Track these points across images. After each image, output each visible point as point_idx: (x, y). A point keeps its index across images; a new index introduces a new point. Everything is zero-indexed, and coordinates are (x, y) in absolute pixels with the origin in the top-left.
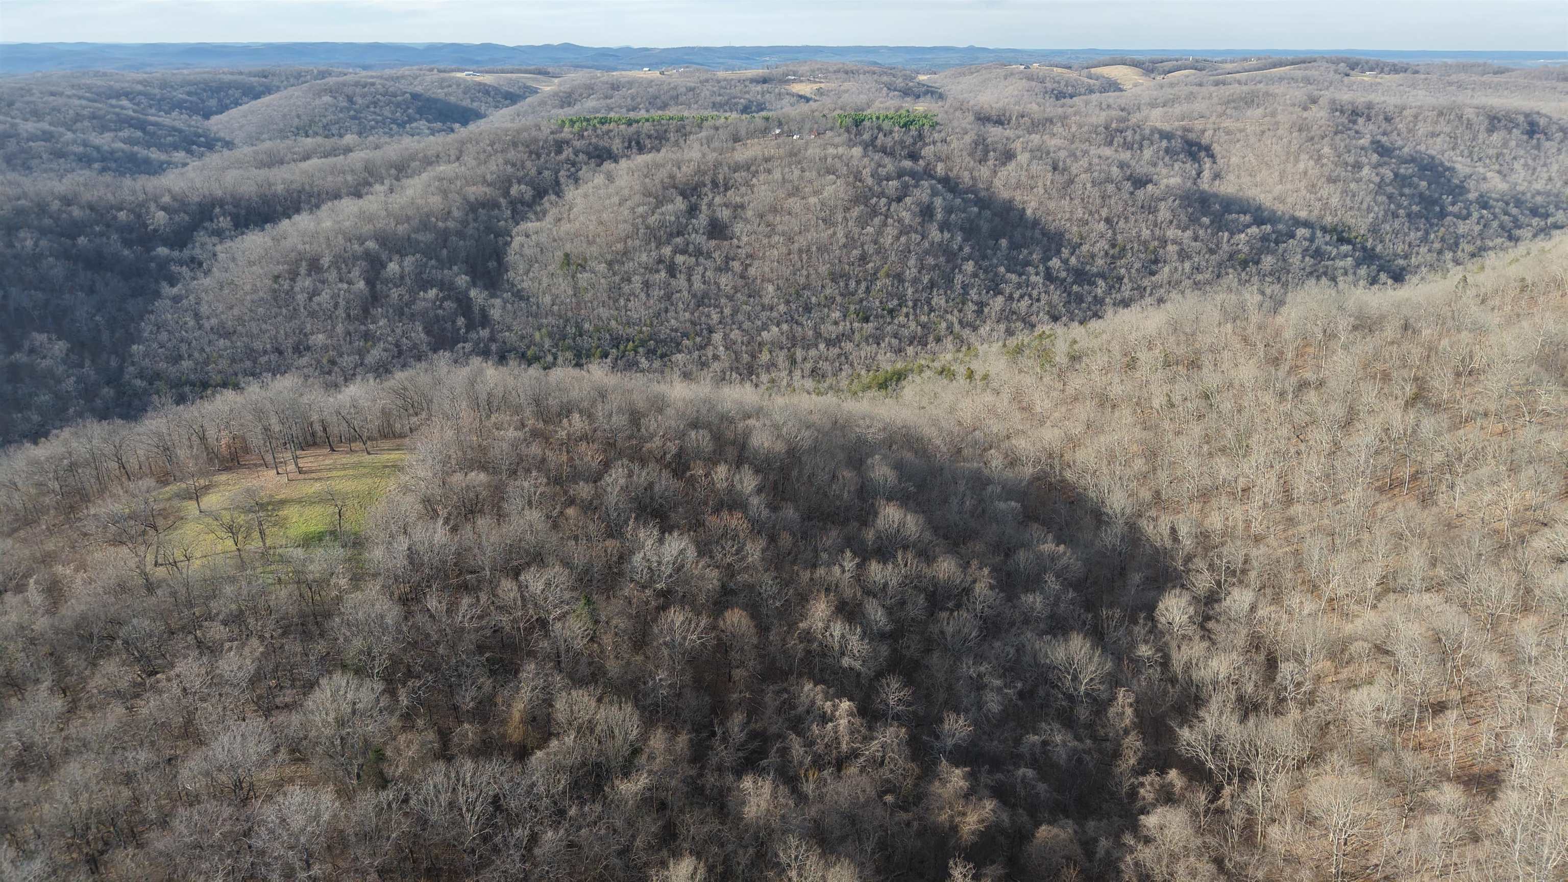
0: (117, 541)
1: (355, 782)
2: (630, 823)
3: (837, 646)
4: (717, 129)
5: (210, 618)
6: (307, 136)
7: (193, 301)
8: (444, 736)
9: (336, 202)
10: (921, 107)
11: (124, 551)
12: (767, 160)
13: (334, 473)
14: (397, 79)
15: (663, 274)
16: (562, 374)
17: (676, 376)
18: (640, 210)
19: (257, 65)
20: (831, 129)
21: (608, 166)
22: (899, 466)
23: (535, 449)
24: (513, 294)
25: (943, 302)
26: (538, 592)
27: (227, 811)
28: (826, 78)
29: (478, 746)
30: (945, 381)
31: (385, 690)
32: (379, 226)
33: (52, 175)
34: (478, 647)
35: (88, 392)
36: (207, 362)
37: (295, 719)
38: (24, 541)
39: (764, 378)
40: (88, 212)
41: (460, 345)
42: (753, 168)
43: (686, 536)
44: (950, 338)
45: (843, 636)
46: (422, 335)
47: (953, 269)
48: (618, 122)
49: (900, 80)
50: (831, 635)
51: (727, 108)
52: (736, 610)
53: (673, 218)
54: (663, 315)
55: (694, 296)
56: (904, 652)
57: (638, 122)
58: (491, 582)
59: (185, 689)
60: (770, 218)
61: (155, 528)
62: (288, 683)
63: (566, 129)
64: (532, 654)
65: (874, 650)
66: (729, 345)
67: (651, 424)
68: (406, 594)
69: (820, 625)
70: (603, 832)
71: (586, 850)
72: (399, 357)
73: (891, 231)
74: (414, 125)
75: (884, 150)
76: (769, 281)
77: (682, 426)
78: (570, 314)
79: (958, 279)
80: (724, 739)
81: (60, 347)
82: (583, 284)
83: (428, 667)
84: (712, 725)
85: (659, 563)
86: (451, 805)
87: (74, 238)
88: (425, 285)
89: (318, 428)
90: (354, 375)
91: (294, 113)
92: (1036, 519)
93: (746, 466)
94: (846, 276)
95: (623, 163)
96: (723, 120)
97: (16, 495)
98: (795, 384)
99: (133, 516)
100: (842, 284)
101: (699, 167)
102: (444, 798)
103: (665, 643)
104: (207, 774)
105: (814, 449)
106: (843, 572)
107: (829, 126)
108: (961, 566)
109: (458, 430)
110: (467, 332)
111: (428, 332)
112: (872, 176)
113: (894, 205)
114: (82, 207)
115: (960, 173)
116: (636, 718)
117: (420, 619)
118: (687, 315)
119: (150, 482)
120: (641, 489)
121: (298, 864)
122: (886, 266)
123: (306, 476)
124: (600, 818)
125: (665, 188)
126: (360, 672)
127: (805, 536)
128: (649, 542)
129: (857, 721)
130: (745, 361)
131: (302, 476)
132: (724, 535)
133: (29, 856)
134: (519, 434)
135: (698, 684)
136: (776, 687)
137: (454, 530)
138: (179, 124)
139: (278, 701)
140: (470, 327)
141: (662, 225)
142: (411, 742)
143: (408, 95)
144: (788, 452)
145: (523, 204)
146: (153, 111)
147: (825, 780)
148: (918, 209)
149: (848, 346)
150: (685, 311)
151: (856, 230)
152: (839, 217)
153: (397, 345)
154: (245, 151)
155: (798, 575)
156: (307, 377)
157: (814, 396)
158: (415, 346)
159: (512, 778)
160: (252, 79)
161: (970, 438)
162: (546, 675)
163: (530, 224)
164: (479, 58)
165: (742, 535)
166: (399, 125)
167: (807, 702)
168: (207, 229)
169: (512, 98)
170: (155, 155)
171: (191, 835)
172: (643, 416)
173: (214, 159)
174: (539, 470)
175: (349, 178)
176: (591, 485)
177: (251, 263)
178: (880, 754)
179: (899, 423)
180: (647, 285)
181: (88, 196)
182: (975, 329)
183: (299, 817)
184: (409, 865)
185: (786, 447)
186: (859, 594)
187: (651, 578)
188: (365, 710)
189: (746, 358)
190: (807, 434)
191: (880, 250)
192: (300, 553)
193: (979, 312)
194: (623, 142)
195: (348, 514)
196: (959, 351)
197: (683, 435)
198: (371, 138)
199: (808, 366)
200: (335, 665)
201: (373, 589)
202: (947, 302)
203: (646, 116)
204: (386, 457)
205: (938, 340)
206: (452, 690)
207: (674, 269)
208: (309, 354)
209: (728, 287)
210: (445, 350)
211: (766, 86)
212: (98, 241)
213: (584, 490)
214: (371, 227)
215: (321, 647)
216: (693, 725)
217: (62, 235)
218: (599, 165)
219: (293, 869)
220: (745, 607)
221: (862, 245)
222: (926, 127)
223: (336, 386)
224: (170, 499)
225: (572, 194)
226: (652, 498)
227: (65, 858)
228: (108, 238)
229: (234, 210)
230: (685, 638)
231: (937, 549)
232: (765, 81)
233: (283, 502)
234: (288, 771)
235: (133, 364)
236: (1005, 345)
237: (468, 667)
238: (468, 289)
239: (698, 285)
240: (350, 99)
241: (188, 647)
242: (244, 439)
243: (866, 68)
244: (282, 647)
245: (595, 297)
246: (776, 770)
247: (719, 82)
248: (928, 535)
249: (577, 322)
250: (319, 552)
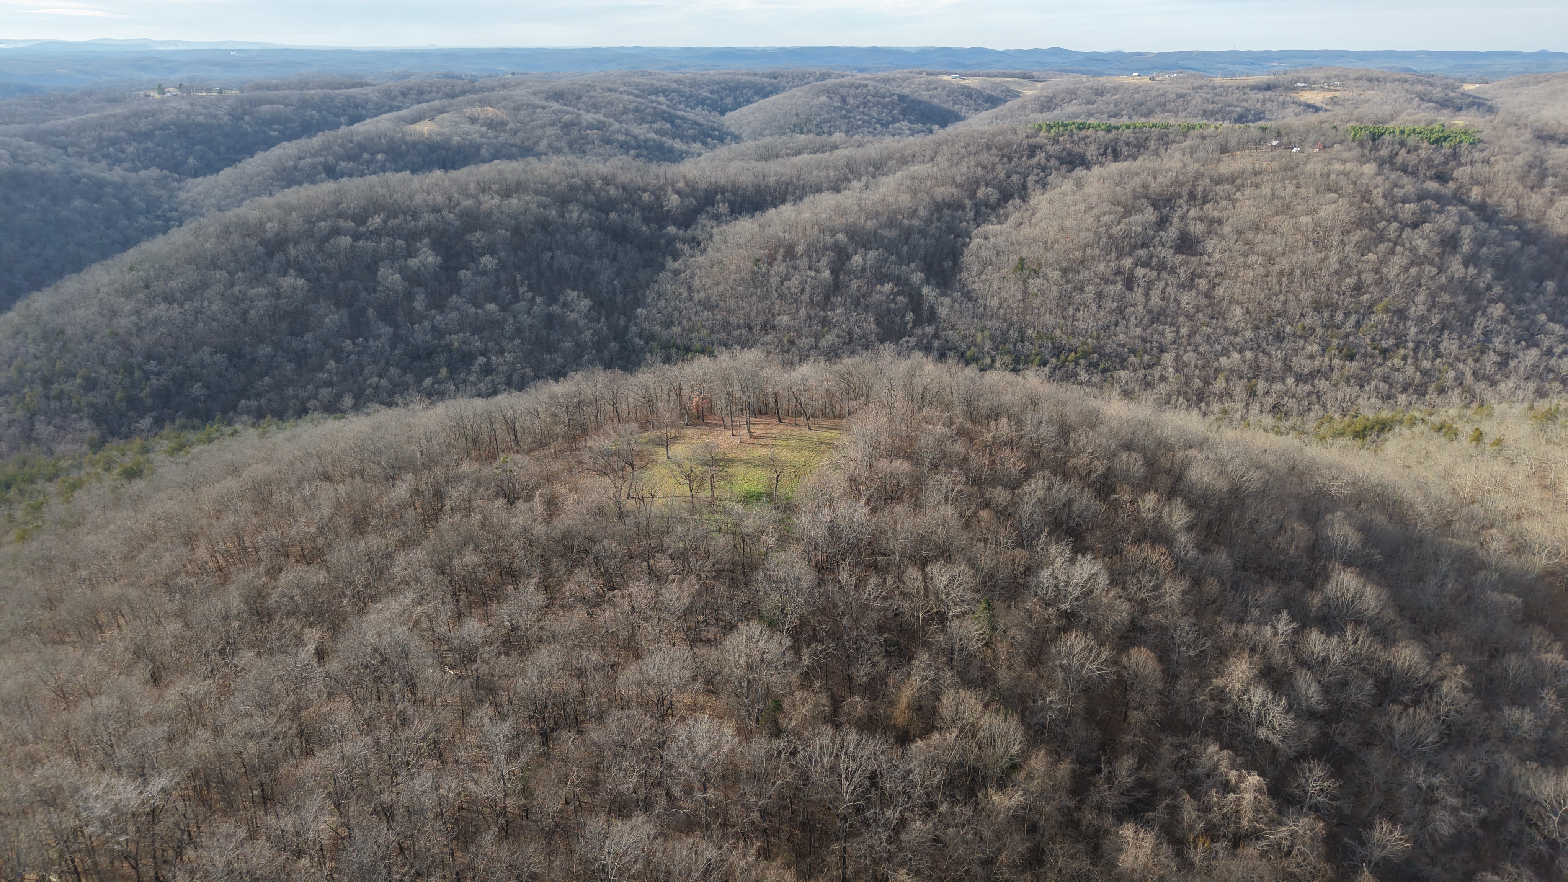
0: (603, 473)
1: (753, 724)
2: (998, 836)
3: (1254, 714)
4: (1204, 138)
5: (663, 551)
6: (802, 133)
7: (689, 275)
8: (836, 702)
9: (817, 195)
10: (1460, 121)
11: (607, 481)
12: (1256, 173)
13: (777, 442)
14: (886, 81)
15: (1119, 286)
16: (997, 377)
17: (1116, 393)
18: (1106, 219)
19: (768, 67)
20: (1341, 142)
21: (1080, 172)
22: (1365, 529)
23: (959, 448)
24: (962, 295)
25: (1454, 348)
26: (942, 586)
27: (649, 722)
28: (1343, 85)
29: (865, 720)
30: (1443, 440)
31: (791, 647)
32: (850, 220)
33: (599, 158)
34: (879, 626)
35: (600, 345)
36: (691, 330)
37: (714, 654)
38: (537, 459)
39: (1215, 407)
40: (621, 191)
41: (905, 339)
42: (1239, 182)
43: (1100, 561)
44: (1458, 391)
45: (1263, 704)
46: (873, 326)
47: (1474, 312)
48: (1096, 128)
49: (1439, 89)
50: (1249, 699)
51: (1219, 116)
52: (1143, 650)
53: (1139, 229)
54: (1112, 328)
55: (1150, 311)
56: (1337, 739)
57: (1118, 128)
58: (899, 567)
59: (633, 608)
60: (1250, 235)
61: (632, 465)
62: (713, 622)
63: (1041, 134)
64: (927, 645)
65: (1300, 727)
66: (1180, 367)
67: (1080, 439)
68: (823, 562)
69: (1238, 686)
70: (969, 836)
71: (950, 849)
72: (849, 344)
73: (1398, 261)
74: (897, 125)
75: (1404, 169)
76: (1238, 303)
77: (1113, 447)
78: (1015, 318)
79: (1480, 323)
80: (1109, 779)
81: (585, 304)
82: (1033, 289)
83: (831, 635)
84: (1098, 760)
85: (1067, 583)
86: (833, 769)
87: (607, 213)
88: (882, 279)
89: (771, 399)
90: (808, 356)
91: (794, 112)
92: (1542, 622)
93: (1179, 499)
94: (1333, 307)
95: (1096, 170)
96: (1212, 129)
97: (537, 421)
98: (1251, 418)
99: (617, 453)
100: (1326, 315)
101: (1177, 177)
102: (827, 761)
103: (1061, 666)
104: (639, 685)
105: (1263, 493)
106: (1276, 634)
107: (1338, 139)
108: (1427, 657)
109: (891, 419)
110: (913, 327)
111: (878, 323)
112: (1385, 197)
113: (1407, 232)
114: (617, 187)
115: (1503, 200)
116: (1019, 733)
117: (831, 588)
118: (1139, 331)
119: (634, 426)
120: (1060, 504)
121: (697, 785)
122: (1386, 300)
123: (755, 441)
124: (969, 822)
125: (1136, 198)
126: (772, 624)
127: (1235, 586)
128: (1060, 560)
129: (1266, 800)
130: (1196, 386)
131: (751, 441)
132: (1143, 567)
133: (503, 717)
134: (947, 431)
135: (1090, 714)
136: (1176, 740)
137: (873, 511)
138: (700, 119)
139: (703, 634)
140: (917, 322)
141: (1127, 235)
142: (806, 700)
143: (895, 97)
144: (1230, 492)
145: (987, 206)
146: (682, 106)
147: (1217, 853)
148: (1438, 238)
149: (1323, 384)
150: (1137, 326)
151: (1354, 256)
152: (1335, 240)
153: (849, 333)
154: (749, 145)
155: (1220, 627)
156: (769, 353)
157: (1271, 435)
158: (865, 336)
159: (892, 759)
160: (765, 80)
161: (1465, 510)
162: (937, 668)
163: (990, 227)
164: (967, 62)
165: (1162, 572)
166: (883, 125)
167: (1209, 765)
168: (708, 212)
169: (993, 101)
170: (678, 145)
171: (619, 734)
172: (1074, 430)
173: (723, 151)
174: (960, 468)
175: (832, 173)
176: (1009, 491)
177: (739, 246)
178: (1288, 843)
179: (1374, 480)
180: (1100, 296)
181: (622, 178)
182: (1493, 383)
183: (704, 743)
184: (787, 814)
185: (1229, 487)
186: (1290, 663)
187: (1056, 596)
188: (772, 661)
189: (1197, 383)
190: (1257, 475)
191: (1381, 281)
192: (739, 508)
193: (1503, 364)
194: (1099, 149)
195: (785, 480)
196: (1467, 407)
197: (1113, 456)
198: (856, 137)
199: (1270, 400)
200: (753, 614)
201: (794, 553)
202: (1460, 348)
203: (1128, 123)
204: (824, 434)
205: (1441, 391)
206: (849, 661)
207: (1132, 282)
208: (773, 332)
209: (1190, 306)
210: (891, 342)
211: (1268, 94)
212: (625, 216)
213: (1000, 495)
214: (844, 220)
215: (743, 595)
216: (1078, 756)
217: (599, 209)
218: (1070, 171)
219: (692, 788)
220: (1153, 648)
221: (1359, 273)
222: (1465, 145)
223: (792, 364)
224: (647, 443)
225: (1038, 199)
226: (1069, 516)
227: (525, 727)
228: (633, 215)
229: (732, 198)
230: (1083, 666)
231: (1399, 632)
232: (1268, 87)
233: (733, 461)
234: (702, 699)
235: (636, 324)
236: (1531, 408)
237: (866, 642)
238: (921, 286)
239: (1155, 300)
240: (844, 100)
241: (641, 572)
242: (711, 401)
243: (1396, 76)
244: (713, 588)
245: (1044, 303)
246: (1161, 827)
247: (1214, 88)
248: (1390, 614)
249: (1020, 327)
250: (755, 510)
